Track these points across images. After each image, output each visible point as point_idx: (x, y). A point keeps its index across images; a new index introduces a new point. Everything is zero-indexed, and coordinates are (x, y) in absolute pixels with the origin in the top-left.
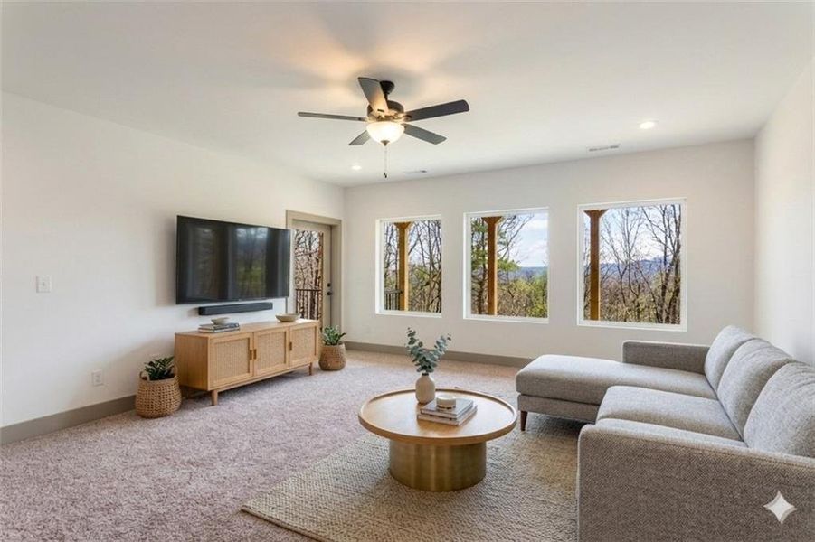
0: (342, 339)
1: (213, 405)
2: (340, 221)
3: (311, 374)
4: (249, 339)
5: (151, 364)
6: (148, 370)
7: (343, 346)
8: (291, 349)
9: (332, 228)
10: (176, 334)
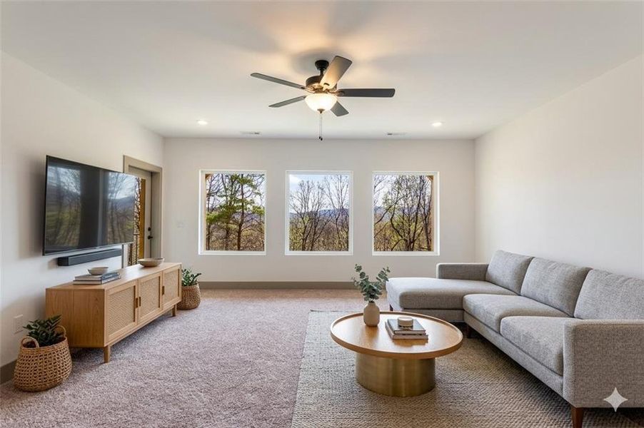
0: (199, 279)
1: (106, 361)
2: (161, 169)
3: (174, 315)
4: (135, 287)
5: (29, 327)
6: (30, 334)
7: (198, 286)
8: (163, 293)
9: (154, 175)
10: (47, 289)
